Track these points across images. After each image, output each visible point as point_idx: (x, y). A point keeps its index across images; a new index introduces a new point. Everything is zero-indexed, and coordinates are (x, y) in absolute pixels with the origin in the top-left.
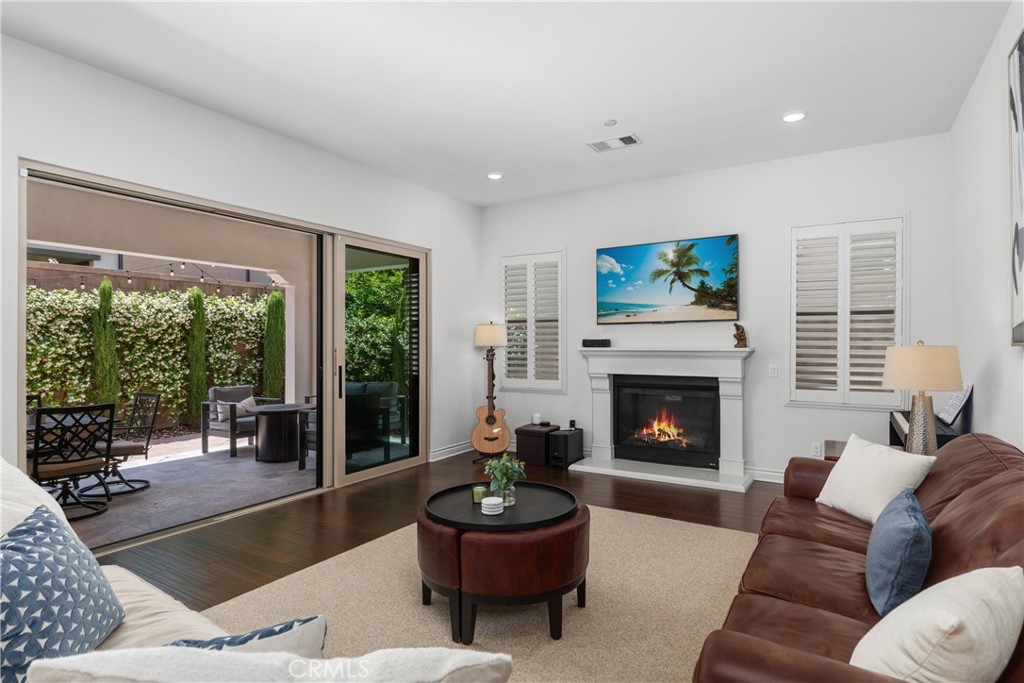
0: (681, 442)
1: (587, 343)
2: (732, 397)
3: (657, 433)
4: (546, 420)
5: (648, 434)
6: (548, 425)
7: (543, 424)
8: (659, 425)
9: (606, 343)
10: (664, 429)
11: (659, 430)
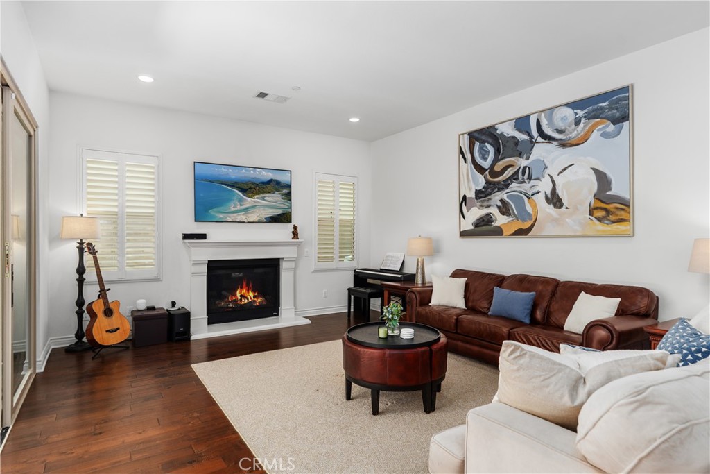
0: (255, 302)
1: (186, 237)
2: (288, 269)
3: (239, 298)
4: (151, 305)
5: (233, 301)
6: (153, 308)
7: (149, 309)
8: (241, 292)
9: (203, 236)
10: (245, 295)
11: (241, 296)
